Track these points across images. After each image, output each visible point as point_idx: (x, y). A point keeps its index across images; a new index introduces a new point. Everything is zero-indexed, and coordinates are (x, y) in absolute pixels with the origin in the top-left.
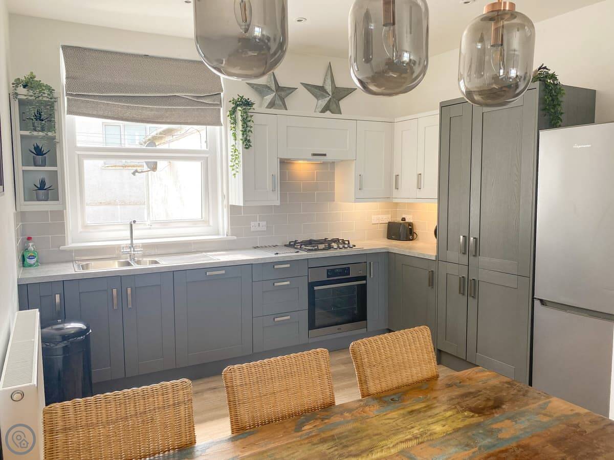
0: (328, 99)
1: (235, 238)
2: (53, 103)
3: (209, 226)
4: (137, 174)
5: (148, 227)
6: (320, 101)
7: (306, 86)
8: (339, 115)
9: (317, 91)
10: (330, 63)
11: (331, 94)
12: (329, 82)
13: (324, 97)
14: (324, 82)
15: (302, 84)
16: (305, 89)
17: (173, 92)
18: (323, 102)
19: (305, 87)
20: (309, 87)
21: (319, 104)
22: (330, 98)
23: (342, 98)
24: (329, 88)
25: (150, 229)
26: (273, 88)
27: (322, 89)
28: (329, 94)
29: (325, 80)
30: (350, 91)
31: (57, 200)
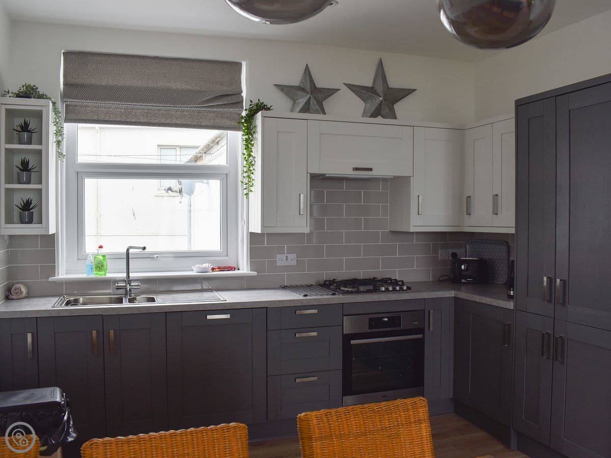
0: (378, 101)
6: (368, 105)
7: (350, 86)
8: (395, 120)
10: (380, 60)
13: (374, 99)
14: (374, 82)
15: (345, 84)
16: (350, 91)
18: (372, 105)
20: (354, 88)
21: (368, 108)
22: (382, 101)
23: (397, 101)
24: (380, 89)
26: (308, 89)
27: (371, 90)
28: (379, 95)
29: (375, 79)
30: (408, 92)
31: (41, 223)
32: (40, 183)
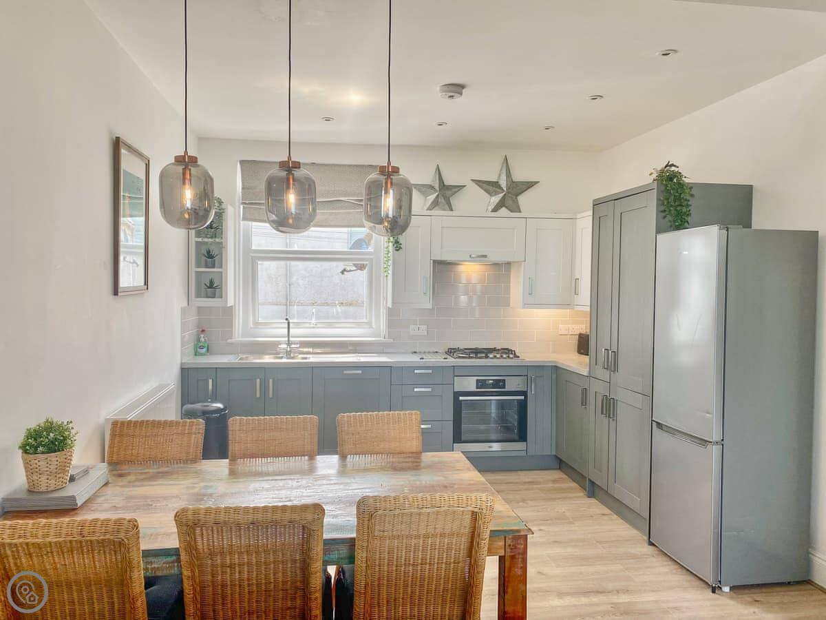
0: (502, 195)
1: (392, 340)
2: (221, 214)
3: (371, 327)
4: (345, 273)
5: (312, 326)
6: (493, 198)
7: (478, 182)
8: (519, 213)
9: (490, 186)
10: (506, 156)
11: (505, 189)
12: (504, 177)
13: (497, 193)
14: (499, 177)
15: (472, 180)
16: (476, 186)
17: (335, 196)
18: (496, 199)
19: (476, 184)
20: (480, 184)
21: (492, 201)
22: (505, 195)
23: (520, 193)
24: (503, 184)
25: (313, 328)
26: (437, 187)
27: (496, 185)
28: (502, 189)
29: (500, 175)
30: (530, 185)
31: (221, 298)
32: (221, 267)
